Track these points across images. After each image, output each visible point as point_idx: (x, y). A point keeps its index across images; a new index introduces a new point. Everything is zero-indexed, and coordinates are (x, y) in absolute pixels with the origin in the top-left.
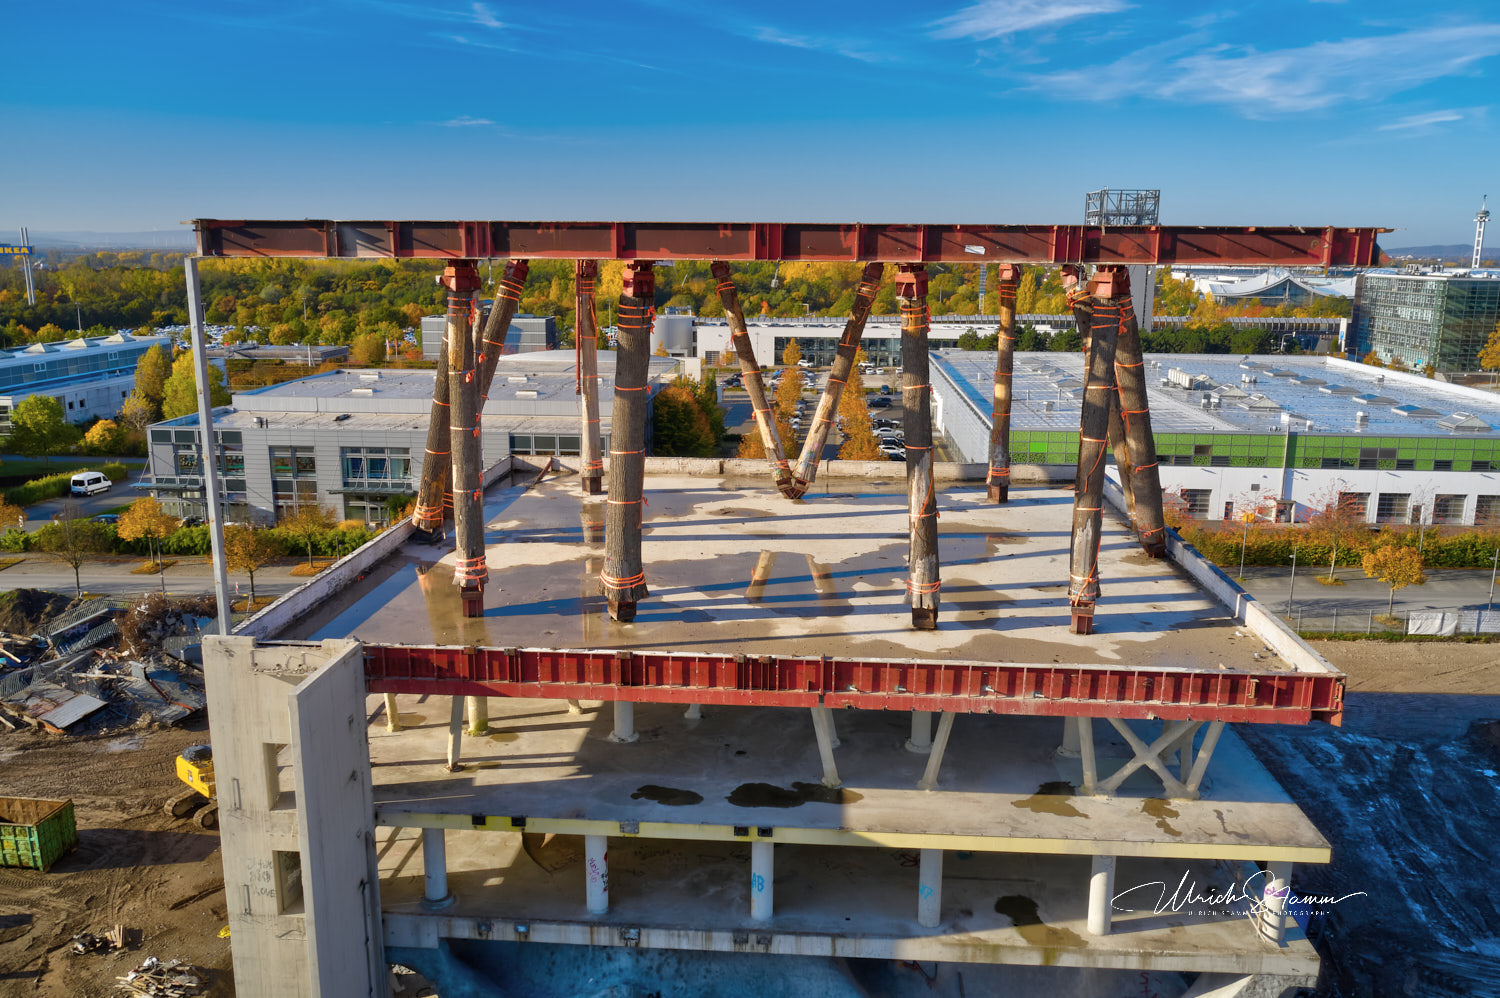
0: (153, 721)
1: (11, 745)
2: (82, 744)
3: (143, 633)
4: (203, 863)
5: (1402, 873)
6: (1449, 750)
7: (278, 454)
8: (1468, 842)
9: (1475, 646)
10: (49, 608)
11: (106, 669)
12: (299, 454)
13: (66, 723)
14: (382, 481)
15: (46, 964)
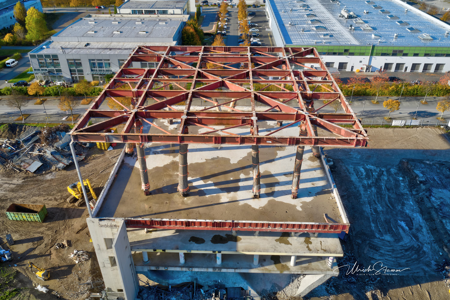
0: (56, 168)
1: (20, 178)
2: (39, 176)
3: (47, 139)
4: (81, 218)
5: (372, 214)
6: (393, 170)
7: (70, 61)
8: (390, 203)
9: (409, 129)
10: (18, 130)
11: (40, 151)
12: (76, 61)
13: (33, 171)
14: (103, 69)
15: (50, 252)
